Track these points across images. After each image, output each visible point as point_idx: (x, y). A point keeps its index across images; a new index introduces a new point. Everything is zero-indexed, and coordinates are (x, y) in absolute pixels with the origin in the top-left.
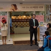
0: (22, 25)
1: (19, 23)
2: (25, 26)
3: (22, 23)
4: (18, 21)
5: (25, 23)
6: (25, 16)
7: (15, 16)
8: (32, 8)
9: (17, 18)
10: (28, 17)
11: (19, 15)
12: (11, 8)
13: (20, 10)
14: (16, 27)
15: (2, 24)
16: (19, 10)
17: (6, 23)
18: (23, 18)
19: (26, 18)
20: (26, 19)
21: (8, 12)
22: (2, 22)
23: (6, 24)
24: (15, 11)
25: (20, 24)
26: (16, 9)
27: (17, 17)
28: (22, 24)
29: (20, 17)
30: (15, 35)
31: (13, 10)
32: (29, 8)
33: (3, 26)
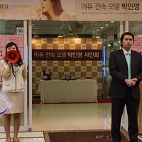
0: (68, 73)
1: (56, 63)
2: (78, 74)
3: (67, 63)
4: (53, 55)
5: (78, 63)
6: (77, 41)
7: (42, 40)
8: (117, 8)
9: (50, 47)
10: (89, 42)
11: (56, 36)
12: (39, 7)
13: (71, 14)
14: (46, 77)
15: (6, 66)
16: (68, 15)
17: (19, 62)
18: (72, 47)
19: (83, 47)
20: (84, 51)
21: (28, 21)
22: (7, 61)
23: (21, 68)
24: (55, 18)
25: (61, 69)
26: (58, 10)
27: (50, 41)
28: (67, 69)
29: (60, 44)
30: (42, 107)
31: (46, 14)
32: (108, 7)
33: (10, 76)
